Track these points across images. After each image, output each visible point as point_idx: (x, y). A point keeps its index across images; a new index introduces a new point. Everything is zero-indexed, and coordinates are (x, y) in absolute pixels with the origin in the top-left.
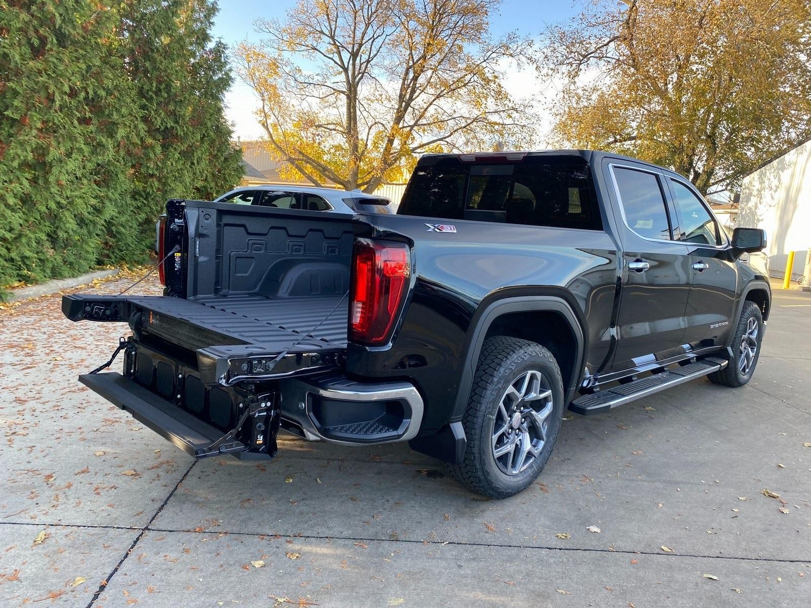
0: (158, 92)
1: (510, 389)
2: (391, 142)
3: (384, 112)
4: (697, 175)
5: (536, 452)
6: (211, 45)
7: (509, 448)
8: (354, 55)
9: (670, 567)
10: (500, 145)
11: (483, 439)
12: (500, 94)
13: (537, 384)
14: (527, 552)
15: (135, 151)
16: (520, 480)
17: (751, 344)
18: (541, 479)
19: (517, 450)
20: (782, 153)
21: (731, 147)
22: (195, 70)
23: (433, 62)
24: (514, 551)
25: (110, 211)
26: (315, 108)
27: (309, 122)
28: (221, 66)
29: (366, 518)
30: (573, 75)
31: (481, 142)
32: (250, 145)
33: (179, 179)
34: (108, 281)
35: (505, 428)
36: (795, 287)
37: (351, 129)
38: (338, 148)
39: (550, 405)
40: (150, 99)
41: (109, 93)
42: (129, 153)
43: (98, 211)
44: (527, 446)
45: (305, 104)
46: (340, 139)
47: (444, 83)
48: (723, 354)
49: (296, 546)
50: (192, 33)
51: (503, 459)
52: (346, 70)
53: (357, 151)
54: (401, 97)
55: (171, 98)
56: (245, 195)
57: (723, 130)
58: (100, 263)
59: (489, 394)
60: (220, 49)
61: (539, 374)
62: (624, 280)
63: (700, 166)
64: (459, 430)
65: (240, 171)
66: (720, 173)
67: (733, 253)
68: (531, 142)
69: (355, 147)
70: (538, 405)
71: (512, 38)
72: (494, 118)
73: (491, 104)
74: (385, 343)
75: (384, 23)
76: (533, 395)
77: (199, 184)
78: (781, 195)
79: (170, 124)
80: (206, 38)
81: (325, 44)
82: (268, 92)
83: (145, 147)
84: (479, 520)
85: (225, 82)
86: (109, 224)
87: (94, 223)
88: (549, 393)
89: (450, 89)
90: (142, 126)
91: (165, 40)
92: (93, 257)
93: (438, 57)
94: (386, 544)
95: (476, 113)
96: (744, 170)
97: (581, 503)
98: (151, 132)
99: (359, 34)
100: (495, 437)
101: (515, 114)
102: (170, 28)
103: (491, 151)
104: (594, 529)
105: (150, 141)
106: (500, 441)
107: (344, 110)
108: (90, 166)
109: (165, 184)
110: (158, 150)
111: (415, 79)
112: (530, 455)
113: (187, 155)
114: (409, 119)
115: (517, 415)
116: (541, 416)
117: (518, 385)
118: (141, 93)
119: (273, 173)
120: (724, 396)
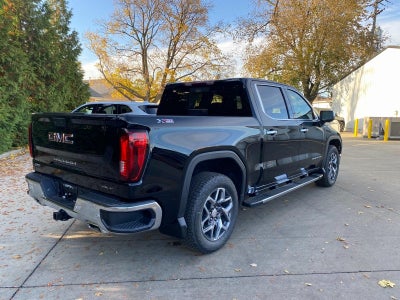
0: (42, 58)
1: (209, 198)
2: (165, 76)
3: (161, 62)
4: (312, 85)
5: (226, 228)
6: (70, 33)
7: (211, 227)
8: (144, 35)
9: (290, 281)
10: (219, 76)
11: (196, 225)
12: (217, 51)
13: (223, 194)
14: (220, 280)
15: (31, 88)
16: (218, 243)
17: (334, 165)
18: (229, 241)
19: (216, 228)
20: (350, 73)
21: (327, 71)
22: (62, 45)
23: (183, 36)
24: (213, 280)
25: (18, 119)
26: (126, 61)
27: (124, 69)
28: (76, 43)
29: (139, 270)
30: (251, 40)
31: (209, 75)
32: (95, 81)
33: (56, 100)
34: (19, 155)
35: (208, 217)
36: (359, 136)
37: (145, 71)
38: (139, 80)
39: (231, 204)
40: (38, 61)
41: (13, 59)
42: (28, 89)
43: (11, 119)
44: (221, 225)
45: (121, 60)
46: (140, 76)
47: (189, 47)
48: (321, 172)
49: (101, 288)
50: (60, 27)
51: (208, 233)
52: (141, 42)
53: (149, 82)
54: (169, 54)
55: (49, 60)
56: (89, 107)
57: (323, 63)
58: (14, 146)
59: (198, 202)
60: (75, 34)
61: (224, 189)
62: (265, 140)
63: (313, 81)
64: (182, 222)
65: (88, 95)
66: (323, 83)
67: (321, 123)
68: (233, 73)
69: (148, 80)
70: (225, 205)
71: (221, 23)
72: (215, 63)
73: (212, 56)
74: (138, 181)
75: (157, 19)
76: (222, 200)
77: (67, 102)
78: (350, 92)
79: (49, 73)
80: (67, 29)
81: (129, 30)
82: (102, 54)
83: (37, 85)
84: (196, 266)
85: (78, 51)
86: (18, 126)
87: (10, 126)
88: (230, 198)
89: (192, 50)
90: (33, 75)
91: (45, 31)
92: (11, 143)
93: (186, 34)
94: (148, 283)
95: (205, 61)
96: (334, 82)
97: (249, 252)
98: (40, 77)
99: (146, 25)
100: (203, 223)
101: (225, 61)
102: (47, 25)
103: (214, 79)
104: (254, 265)
105: (38, 82)
106: (206, 224)
107: (141, 62)
108: (6, 97)
109: (49, 104)
110: (44, 86)
111: (175, 45)
112: (222, 230)
113: (59, 88)
114: (174, 65)
115: (215, 211)
116: (227, 210)
117: (213, 196)
118: (33, 59)
119: (107, 95)
120: (323, 191)
